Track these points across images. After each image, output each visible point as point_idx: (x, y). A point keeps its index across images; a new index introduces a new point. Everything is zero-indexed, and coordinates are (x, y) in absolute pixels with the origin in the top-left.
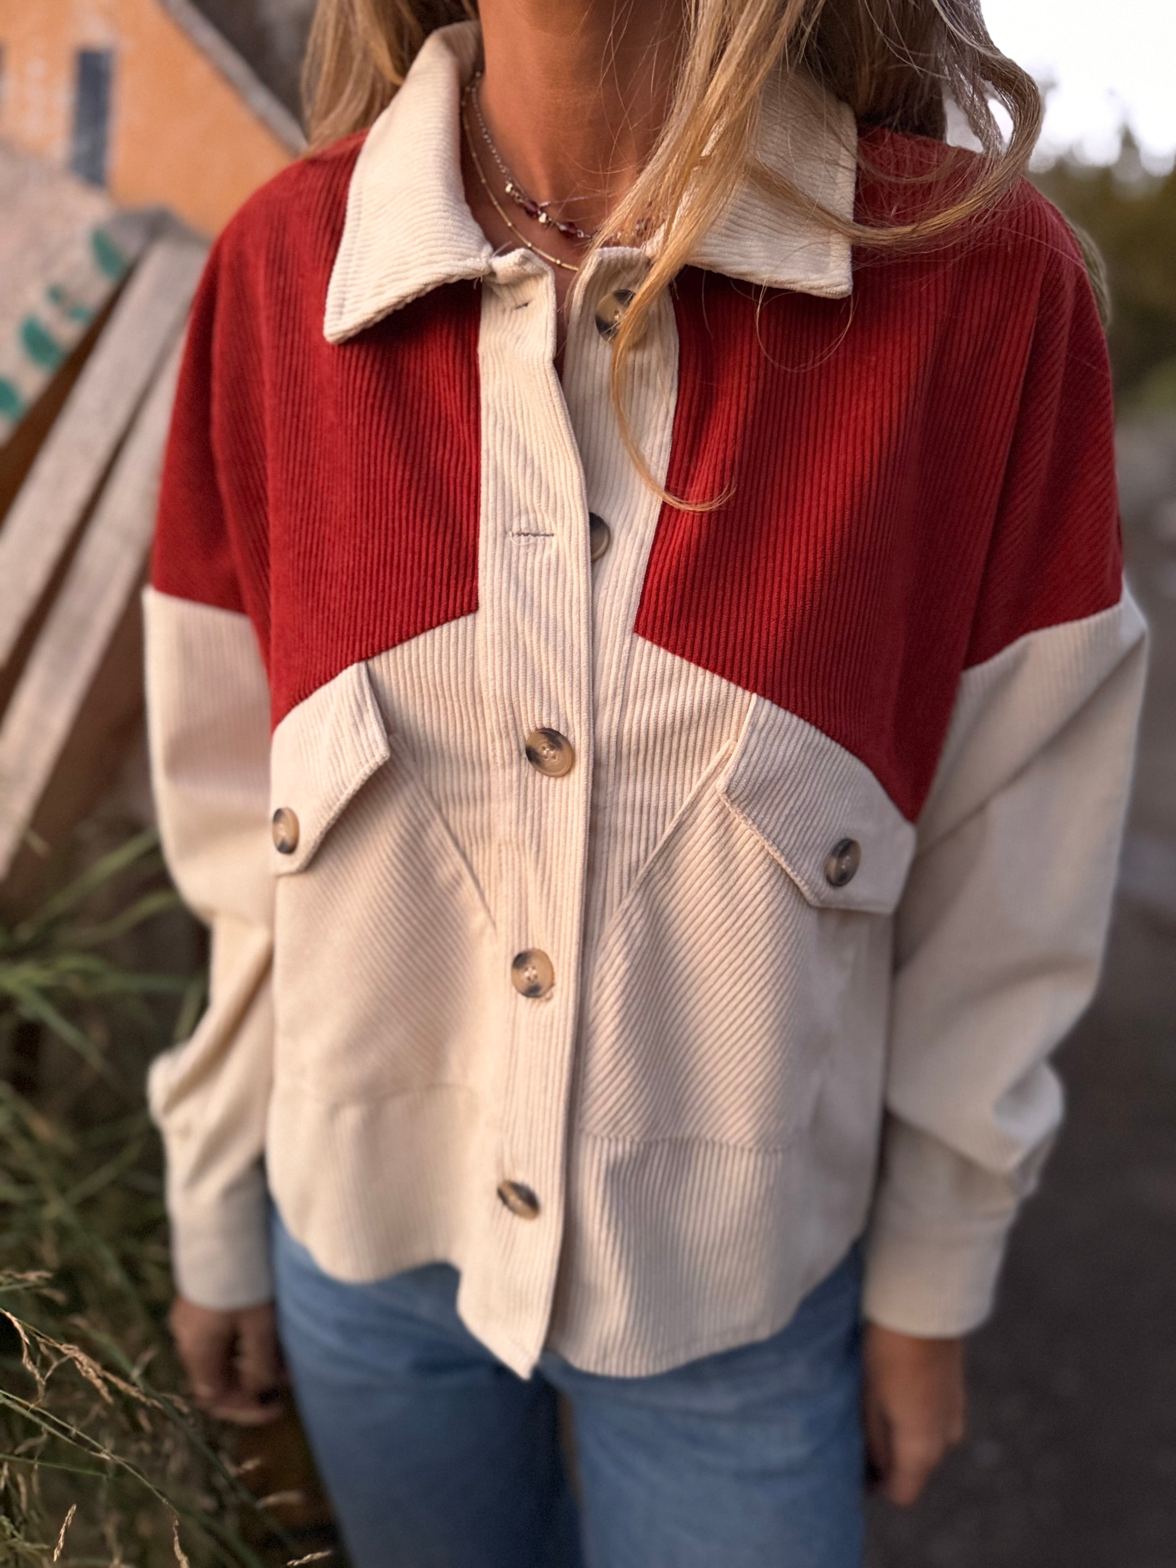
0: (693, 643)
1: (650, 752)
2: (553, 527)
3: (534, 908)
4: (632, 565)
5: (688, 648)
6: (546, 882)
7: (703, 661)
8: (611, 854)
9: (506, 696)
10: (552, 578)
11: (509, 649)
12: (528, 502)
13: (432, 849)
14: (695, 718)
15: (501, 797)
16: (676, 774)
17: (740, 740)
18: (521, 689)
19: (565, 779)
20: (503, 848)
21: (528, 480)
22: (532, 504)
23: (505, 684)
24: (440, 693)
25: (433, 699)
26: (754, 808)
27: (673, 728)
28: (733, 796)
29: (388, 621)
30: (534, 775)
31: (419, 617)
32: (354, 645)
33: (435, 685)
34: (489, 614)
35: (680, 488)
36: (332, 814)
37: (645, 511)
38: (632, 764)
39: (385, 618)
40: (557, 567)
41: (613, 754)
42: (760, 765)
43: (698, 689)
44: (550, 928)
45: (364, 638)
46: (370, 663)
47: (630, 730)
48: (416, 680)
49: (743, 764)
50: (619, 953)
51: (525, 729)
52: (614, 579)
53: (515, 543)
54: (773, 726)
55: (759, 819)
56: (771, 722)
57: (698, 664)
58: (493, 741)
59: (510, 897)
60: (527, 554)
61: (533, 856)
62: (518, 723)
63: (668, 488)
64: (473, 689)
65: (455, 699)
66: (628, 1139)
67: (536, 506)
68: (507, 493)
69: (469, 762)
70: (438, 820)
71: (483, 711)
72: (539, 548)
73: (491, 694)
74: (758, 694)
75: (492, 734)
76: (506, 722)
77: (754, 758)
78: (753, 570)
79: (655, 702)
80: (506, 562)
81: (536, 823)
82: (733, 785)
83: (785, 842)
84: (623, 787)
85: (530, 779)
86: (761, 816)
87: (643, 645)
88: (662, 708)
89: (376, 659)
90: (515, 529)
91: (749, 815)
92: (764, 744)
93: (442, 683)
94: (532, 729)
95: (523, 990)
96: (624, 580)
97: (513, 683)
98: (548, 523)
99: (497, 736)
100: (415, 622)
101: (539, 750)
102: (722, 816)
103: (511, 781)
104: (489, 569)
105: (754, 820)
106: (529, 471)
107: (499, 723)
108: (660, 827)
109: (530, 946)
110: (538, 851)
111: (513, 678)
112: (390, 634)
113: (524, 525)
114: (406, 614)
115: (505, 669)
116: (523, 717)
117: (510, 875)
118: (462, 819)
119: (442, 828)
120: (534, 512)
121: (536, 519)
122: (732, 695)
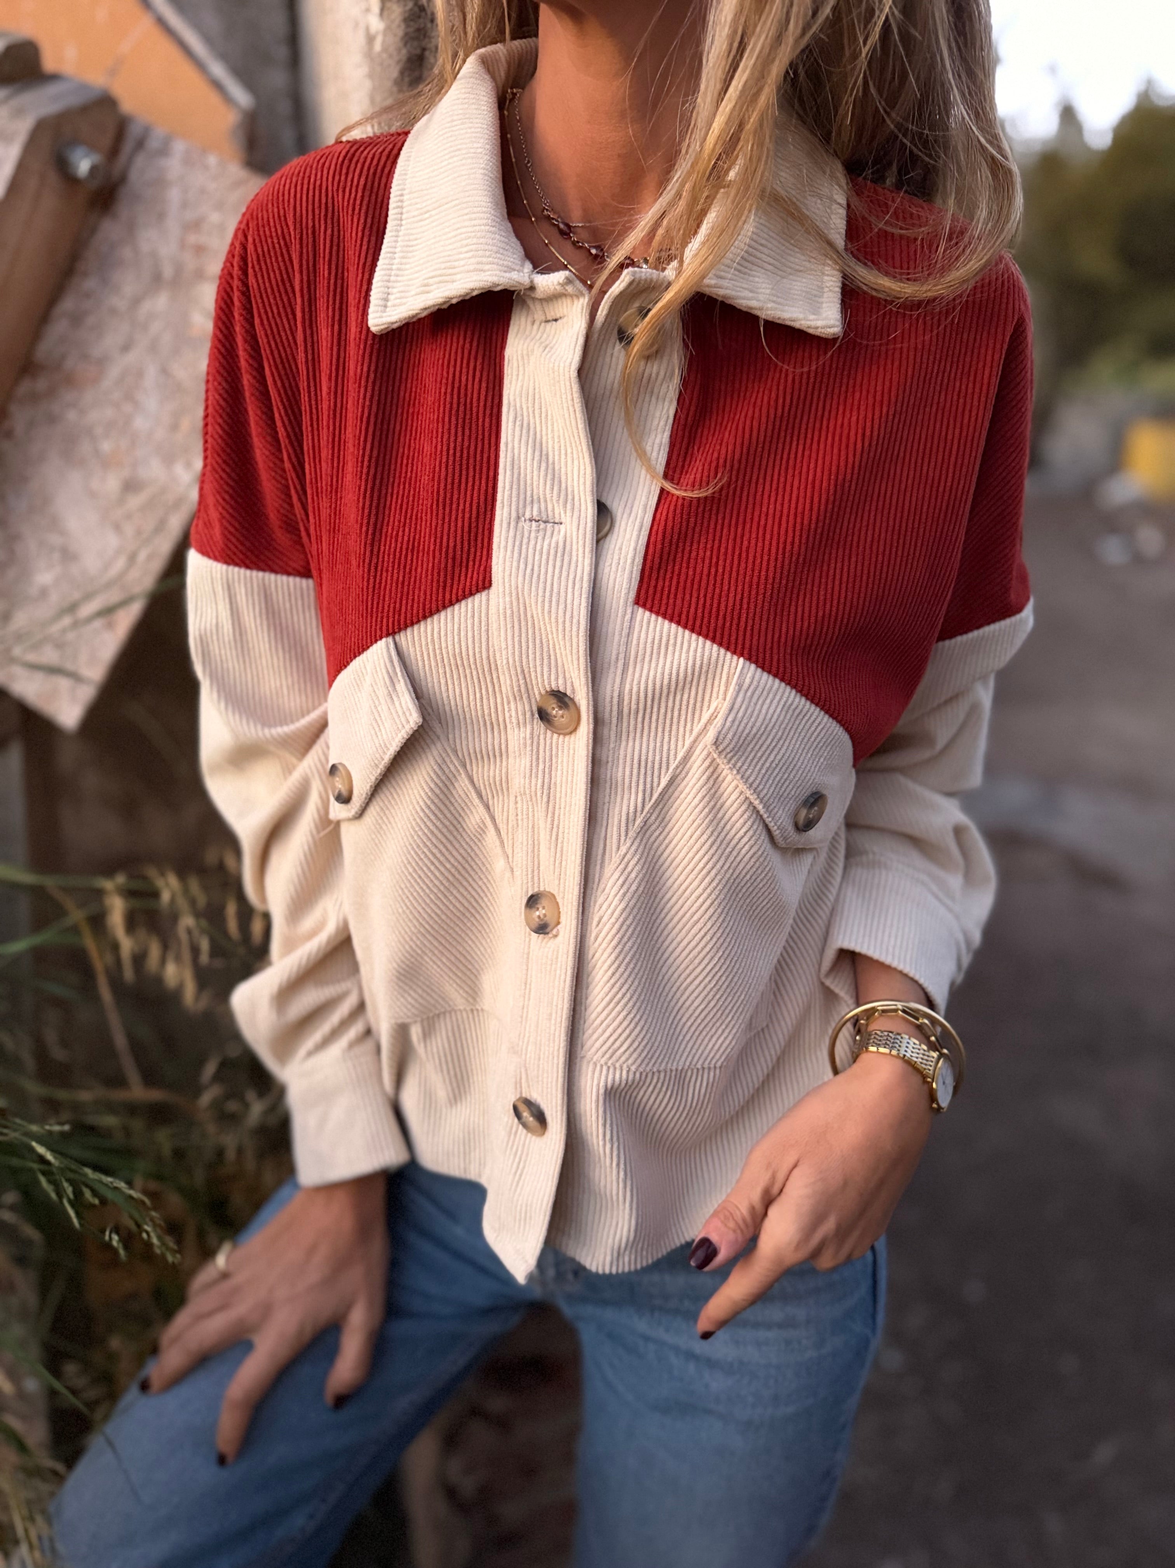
0: (688, 612)
1: (648, 711)
2: (563, 515)
3: (545, 854)
4: (633, 545)
5: (684, 617)
6: (555, 830)
7: (697, 628)
8: (612, 805)
9: (518, 664)
10: (559, 559)
11: (520, 621)
12: (541, 492)
13: (459, 800)
14: (689, 679)
15: (517, 754)
16: (670, 731)
17: (728, 698)
18: (531, 657)
19: (573, 736)
20: (519, 798)
21: (542, 473)
22: (545, 495)
23: (517, 653)
24: (459, 662)
25: (453, 668)
26: (739, 759)
27: (669, 688)
28: (721, 748)
29: (413, 600)
30: (545, 733)
31: (441, 595)
32: (382, 622)
33: (455, 655)
34: (501, 590)
35: (677, 476)
36: (379, 771)
37: (644, 498)
38: (632, 722)
39: (410, 597)
40: (564, 549)
41: (615, 713)
42: (745, 721)
43: (691, 653)
44: (557, 870)
45: (391, 614)
46: (397, 637)
47: (631, 690)
48: (438, 652)
49: (730, 719)
50: (616, 895)
51: (537, 693)
52: (616, 557)
53: (526, 528)
54: (757, 686)
55: (743, 769)
56: (755, 683)
57: (692, 630)
58: (509, 703)
59: (525, 843)
60: (537, 538)
61: (544, 806)
62: (530, 687)
63: (666, 476)
64: (488, 657)
65: (473, 667)
66: (625, 1066)
67: (548, 496)
68: (522, 483)
69: (488, 723)
70: (463, 776)
71: (498, 677)
72: (549, 533)
73: (505, 662)
74: (745, 659)
75: (508, 697)
76: (519, 686)
77: (740, 714)
78: (744, 549)
79: (653, 665)
80: (517, 543)
81: (547, 776)
82: (721, 737)
83: (765, 791)
84: (624, 743)
85: (542, 737)
86: (745, 767)
87: (643, 615)
88: (659, 670)
89: (402, 634)
90: (528, 515)
91: (734, 766)
92: (750, 702)
93: (461, 653)
94: (543, 692)
95: (534, 927)
96: (626, 557)
97: (524, 652)
98: (558, 512)
99: (511, 698)
100: (437, 600)
101: (549, 710)
102: (711, 769)
103: (525, 738)
104: (502, 550)
105: (738, 771)
106: (544, 465)
107: (512, 688)
108: (656, 780)
109: (542, 889)
110: (548, 802)
111: (524, 648)
112: (415, 612)
113: (535, 513)
114: (428, 593)
115: (516, 639)
116: (534, 682)
117: (525, 824)
118: (483, 773)
119: (467, 782)
120: (546, 501)
121: (546, 508)
122: (721, 658)
